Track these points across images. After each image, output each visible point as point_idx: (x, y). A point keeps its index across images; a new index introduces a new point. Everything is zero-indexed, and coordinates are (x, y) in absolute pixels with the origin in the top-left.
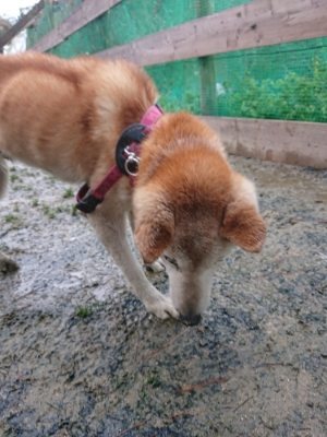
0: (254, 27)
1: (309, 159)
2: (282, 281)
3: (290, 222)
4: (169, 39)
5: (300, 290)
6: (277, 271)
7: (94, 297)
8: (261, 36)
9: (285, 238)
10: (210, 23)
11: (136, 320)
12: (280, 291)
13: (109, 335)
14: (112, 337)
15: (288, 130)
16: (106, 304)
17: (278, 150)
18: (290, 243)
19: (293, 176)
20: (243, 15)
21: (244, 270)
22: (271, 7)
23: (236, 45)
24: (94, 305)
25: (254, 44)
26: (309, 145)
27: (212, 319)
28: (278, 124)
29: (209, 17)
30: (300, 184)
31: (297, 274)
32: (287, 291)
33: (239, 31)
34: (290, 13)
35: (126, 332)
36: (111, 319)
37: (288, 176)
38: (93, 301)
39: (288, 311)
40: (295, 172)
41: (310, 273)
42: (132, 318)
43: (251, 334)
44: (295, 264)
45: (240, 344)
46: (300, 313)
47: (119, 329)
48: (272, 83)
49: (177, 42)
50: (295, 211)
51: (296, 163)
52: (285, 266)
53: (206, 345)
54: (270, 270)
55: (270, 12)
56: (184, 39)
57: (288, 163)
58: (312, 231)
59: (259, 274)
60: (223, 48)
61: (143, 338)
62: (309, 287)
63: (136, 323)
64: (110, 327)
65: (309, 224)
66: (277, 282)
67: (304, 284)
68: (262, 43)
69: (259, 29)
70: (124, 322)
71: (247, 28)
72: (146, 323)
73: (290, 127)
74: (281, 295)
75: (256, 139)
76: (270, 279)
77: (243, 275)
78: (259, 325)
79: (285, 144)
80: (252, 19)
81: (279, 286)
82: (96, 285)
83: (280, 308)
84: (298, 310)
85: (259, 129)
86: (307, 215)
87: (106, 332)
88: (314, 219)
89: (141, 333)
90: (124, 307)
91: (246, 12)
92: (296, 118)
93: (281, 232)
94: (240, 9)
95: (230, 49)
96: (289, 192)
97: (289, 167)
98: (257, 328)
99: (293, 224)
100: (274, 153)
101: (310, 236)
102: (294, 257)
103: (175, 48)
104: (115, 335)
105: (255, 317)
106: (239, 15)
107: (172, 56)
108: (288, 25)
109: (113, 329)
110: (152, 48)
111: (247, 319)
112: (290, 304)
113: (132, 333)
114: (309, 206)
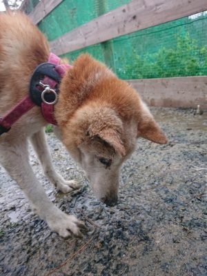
0: (134, 17)
1: (179, 102)
2: (167, 192)
3: (170, 145)
4: (81, 33)
5: (182, 199)
6: (162, 183)
7: (9, 219)
8: (139, 23)
9: (167, 156)
10: (106, 18)
11: (41, 239)
12: (166, 200)
13: (13, 256)
14: (15, 259)
15: (163, 84)
16: (18, 225)
17: (158, 98)
18: (171, 160)
19: (170, 114)
20: (127, 11)
21: (136, 185)
22: (144, 3)
23: (124, 31)
24: (8, 227)
25: (136, 29)
26: (178, 93)
27: (107, 233)
28: (157, 81)
29: (105, 15)
30: (175, 119)
31: (178, 185)
32: (171, 200)
33: (125, 21)
34: (157, 5)
35: (29, 252)
36: (18, 240)
37: (166, 115)
38: (8, 223)
39: (173, 219)
40: (171, 112)
41: (189, 183)
42: (37, 238)
43: (141, 246)
44: (175, 177)
45: (131, 257)
46: (184, 220)
47: (24, 250)
48: (150, 55)
49: (87, 34)
50: (172, 137)
51: (171, 106)
52: (168, 179)
53: (101, 260)
54: (156, 183)
55: (143, 7)
56: (91, 32)
57: (166, 107)
58: (186, 150)
59: (148, 187)
60: (116, 35)
61: (43, 258)
62: (189, 195)
63: (40, 243)
64: (15, 248)
65: (184, 145)
66: (162, 193)
67: (184, 193)
68: (141, 27)
69: (138, 19)
70: (30, 242)
71: (130, 19)
72: (49, 242)
73: (165, 82)
74: (167, 205)
75: (143, 92)
76: (157, 191)
77: (135, 189)
78: (149, 235)
79: (162, 93)
80: (132, 13)
81: (165, 196)
82: (13, 209)
83: (167, 217)
84: (182, 217)
85: (144, 86)
86: (181, 138)
87: (11, 253)
88: (187, 141)
89: (42, 253)
90: (32, 228)
91: (129, 8)
92: (168, 76)
93: (164, 152)
94: (125, 7)
95: (120, 34)
96: (168, 124)
97: (166, 109)
98: (147, 239)
99: (172, 146)
100: (156, 101)
101: (185, 154)
102: (175, 171)
103: (86, 38)
104: (18, 256)
105: (145, 227)
106: (124, 11)
107: (84, 44)
108: (157, 13)
109: (18, 251)
110: (71, 40)
111: (139, 230)
112: (175, 212)
113: (35, 252)
114: (183, 133)
